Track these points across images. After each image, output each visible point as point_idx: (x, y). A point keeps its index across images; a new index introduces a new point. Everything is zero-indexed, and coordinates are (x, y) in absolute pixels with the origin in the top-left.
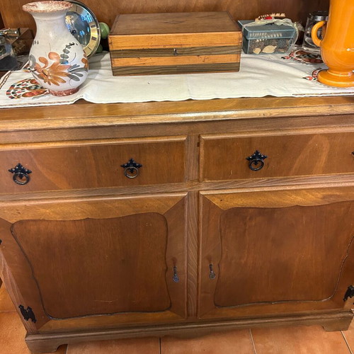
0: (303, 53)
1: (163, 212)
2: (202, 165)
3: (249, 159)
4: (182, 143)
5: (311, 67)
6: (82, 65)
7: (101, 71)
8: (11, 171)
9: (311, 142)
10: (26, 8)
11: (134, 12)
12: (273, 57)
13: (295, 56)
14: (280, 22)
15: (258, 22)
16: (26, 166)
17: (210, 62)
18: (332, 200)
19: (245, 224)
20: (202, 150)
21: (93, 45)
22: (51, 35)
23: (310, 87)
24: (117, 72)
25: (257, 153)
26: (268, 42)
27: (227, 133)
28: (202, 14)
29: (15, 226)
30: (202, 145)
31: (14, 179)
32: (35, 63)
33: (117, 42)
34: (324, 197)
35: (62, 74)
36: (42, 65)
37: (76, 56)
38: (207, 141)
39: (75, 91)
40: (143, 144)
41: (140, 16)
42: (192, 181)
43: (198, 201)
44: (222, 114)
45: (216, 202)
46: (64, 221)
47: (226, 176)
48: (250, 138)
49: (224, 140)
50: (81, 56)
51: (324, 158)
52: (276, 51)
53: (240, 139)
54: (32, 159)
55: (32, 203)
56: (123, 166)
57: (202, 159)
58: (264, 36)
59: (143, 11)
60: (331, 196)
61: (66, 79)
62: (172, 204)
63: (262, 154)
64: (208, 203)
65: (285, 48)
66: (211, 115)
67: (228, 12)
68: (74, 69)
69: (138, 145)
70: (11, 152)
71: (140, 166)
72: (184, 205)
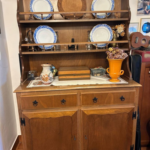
0: (107, 76)
1: (71, 116)
2: (81, 101)
3: (93, 99)
4: (76, 94)
5: (109, 79)
6: (53, 77)
7: (56, 80)
8: (33, 102)
9: (108, 95)
10: (42, 65)
11: (64, 66)
12: (100, 77)
13: (105, 76)
14: (101, 68)
15: (95, 69)
16: (37, 101)
17: (83, 77)
18: (118, 112)
19: (94, 120)
20: (81, 97)
21: (54, 74)
22: (46, 71)
23: (107, 82)
24: (60, 80)
25: (95, 98)
26: (98, 73)
27: (87, 92)
28: (81, 67)
29: (30, 120)
30: (81, 95)
31: (34, 104)
32: (42, 77)
33: (60, 73)
34: (115, 111)
35: (48, 79)
36: (44, 77)
37: (51, 75)
38: (82, 94)
39: (50, 83)
40: (67, 95)
41: (65, 67)
42: (79, 106)
43: (81, 112)
44: (85, 87)
45: (86, 112)
46: (44, 118)
47: (88, 104)
48: (93, 94)
49: (87, 94)
50: (52, 75)
51: (113, 99)
52: (100, 75)
53: (91, 94)
54: (39, 99)
55: (36, 112)
56: (61, 101)
57: (81, 99)
58: (97, 72)
59: (66, 66)
60: (117, 111)
61: (49, 80)
62: (73, 113)
63: (97, 98)
64: (83, 113)
65: (103, 75)
66: (83, 88)
67: (87, 66)
68: (51, 78)
69: (65, 95)
70: (34, 97)
71: (65, 101)
72: (77, 113)
